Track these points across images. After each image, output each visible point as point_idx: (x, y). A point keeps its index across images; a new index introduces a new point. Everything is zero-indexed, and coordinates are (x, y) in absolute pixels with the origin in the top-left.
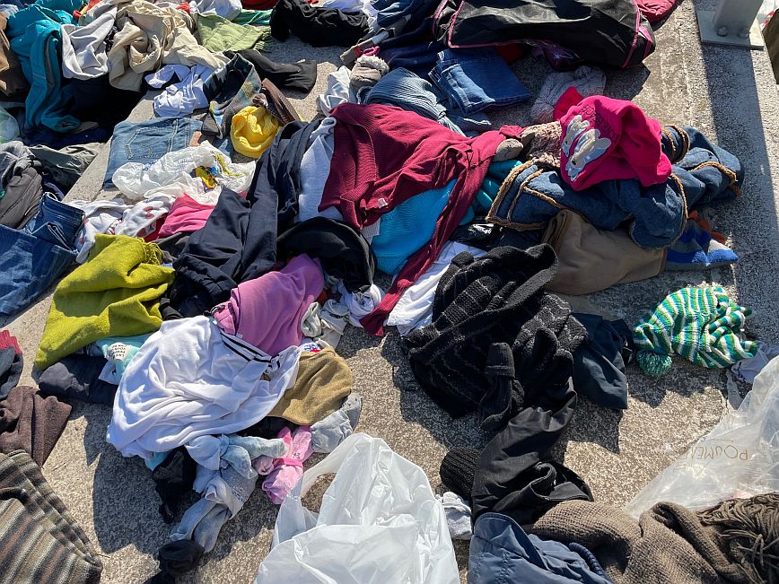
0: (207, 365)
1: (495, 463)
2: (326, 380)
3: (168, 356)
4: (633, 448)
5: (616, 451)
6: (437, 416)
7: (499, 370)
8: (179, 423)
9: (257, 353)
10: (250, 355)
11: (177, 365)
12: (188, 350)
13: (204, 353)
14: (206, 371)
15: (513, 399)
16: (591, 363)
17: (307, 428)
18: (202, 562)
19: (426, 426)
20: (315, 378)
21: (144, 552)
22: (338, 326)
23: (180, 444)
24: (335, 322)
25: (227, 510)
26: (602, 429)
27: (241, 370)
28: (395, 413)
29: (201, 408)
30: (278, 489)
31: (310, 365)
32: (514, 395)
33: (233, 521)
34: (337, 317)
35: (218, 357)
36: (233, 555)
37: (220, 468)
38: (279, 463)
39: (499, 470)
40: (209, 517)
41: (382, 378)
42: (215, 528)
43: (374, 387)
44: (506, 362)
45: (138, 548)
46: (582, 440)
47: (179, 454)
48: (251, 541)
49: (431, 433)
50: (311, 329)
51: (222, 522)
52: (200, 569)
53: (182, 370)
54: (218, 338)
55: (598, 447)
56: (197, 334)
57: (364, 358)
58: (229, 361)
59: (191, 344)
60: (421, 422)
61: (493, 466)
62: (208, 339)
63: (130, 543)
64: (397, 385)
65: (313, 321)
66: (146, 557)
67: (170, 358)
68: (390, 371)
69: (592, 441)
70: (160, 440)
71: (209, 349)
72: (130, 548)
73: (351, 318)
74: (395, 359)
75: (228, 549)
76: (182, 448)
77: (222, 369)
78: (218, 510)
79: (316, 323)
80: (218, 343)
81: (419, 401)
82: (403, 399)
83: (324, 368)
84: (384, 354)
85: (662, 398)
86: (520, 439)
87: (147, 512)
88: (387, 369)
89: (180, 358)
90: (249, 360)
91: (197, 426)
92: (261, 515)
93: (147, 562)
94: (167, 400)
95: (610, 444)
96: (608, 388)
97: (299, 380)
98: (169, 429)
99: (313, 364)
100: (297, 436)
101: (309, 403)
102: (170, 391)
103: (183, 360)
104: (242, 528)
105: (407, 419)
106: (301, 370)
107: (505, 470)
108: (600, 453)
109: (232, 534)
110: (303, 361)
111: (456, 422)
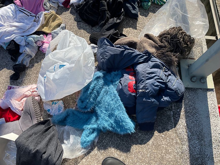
0: (16, 17)
1: (103, 33)
2: (54, 20)
3: (2, 15)
4: (140, 28)
5: (136, 29)
6: (88, 27)
7: (103, 8)
8: (10, 33)
9: (31, 14)
10: (29, 14)
11: (6, 18)
12: (8, 13)
13: (14, 14)
14: (15, 19)
15: (107, 17)
16: (129, 5)
17: (50, 34)
18: (26, 69)
19: (85, 30)
20: (50, 20)
21: (9, 69)
22: (56, 6)
23: (12, 39)
24: (54, 4)
25: (31, 56)
26: (132, 24)
27: (27, 19)
28: (76, 28)
29: (16, 29)
30: (44, 49)
31: (48, 16)
32: (107, 15)
33: (33, 59)
34: (55, 3)
35: (18, 14)
36: (35, 67)
37: (26, 45)
38: (43, 43)
39: (104, 35)
40: (25, 57)
41: (71, 19)
42: (28, 60)
43: (69, 22)
44: (104, 6)
45: (7, 69)
46: (127, 28)
47: (12, 42)
48: (39, 63)
49: (86, 32)
50: (47, 6)
51: (30, 59)
52: (26, 71)
53: (8, 19)
54: (17, 9)
55: (131, 29)
56: (10, 8)
57: (65, 15)
58: (22, 16)
59: (9, 12)
60: (83, 29)
61: (103, 34)
62: (14, 9)
63: (4, 68)
64: (75, 21)
65: (47, 4)
66: (10, 70)
67: (3, 15)
68: (73, 17)
69: (130, 28)
70: (6, 39)
71: (15, 13)
72: (5, 69)
73: (59, 4)
74: (74, 14)
75: (33, 66)
76: (13, 40)
77: (21, 19)
78: (28, 56)
79: (48, 5)
80: (17, 11)
81: (82, 24)
82: (77, 24)
83: (52, 17)
84: (71, 13)
85: (148, 15)
86: (109, 26)
87: (8, 60)
88: (72, 17)
89: (6, 15)
90: (29, 16)
91: (16, 34)
92: (41, 57)
93: (10, 72)
94: (5, 27)
95: (134, 28)
96: (133, 12)
97: (45, 21)
98: (8, 35)
99: (49, 16)
100: (48, 36)
101: (50, 27)
102: (6, 25)
103: (7, 16)
104: (36, 60)
105: (79, 29)
106: (45, 18)
107: (106, 34)
108: (132, 30)
109: (34, 62)
110: (46, 15)
111: (93, 28)
